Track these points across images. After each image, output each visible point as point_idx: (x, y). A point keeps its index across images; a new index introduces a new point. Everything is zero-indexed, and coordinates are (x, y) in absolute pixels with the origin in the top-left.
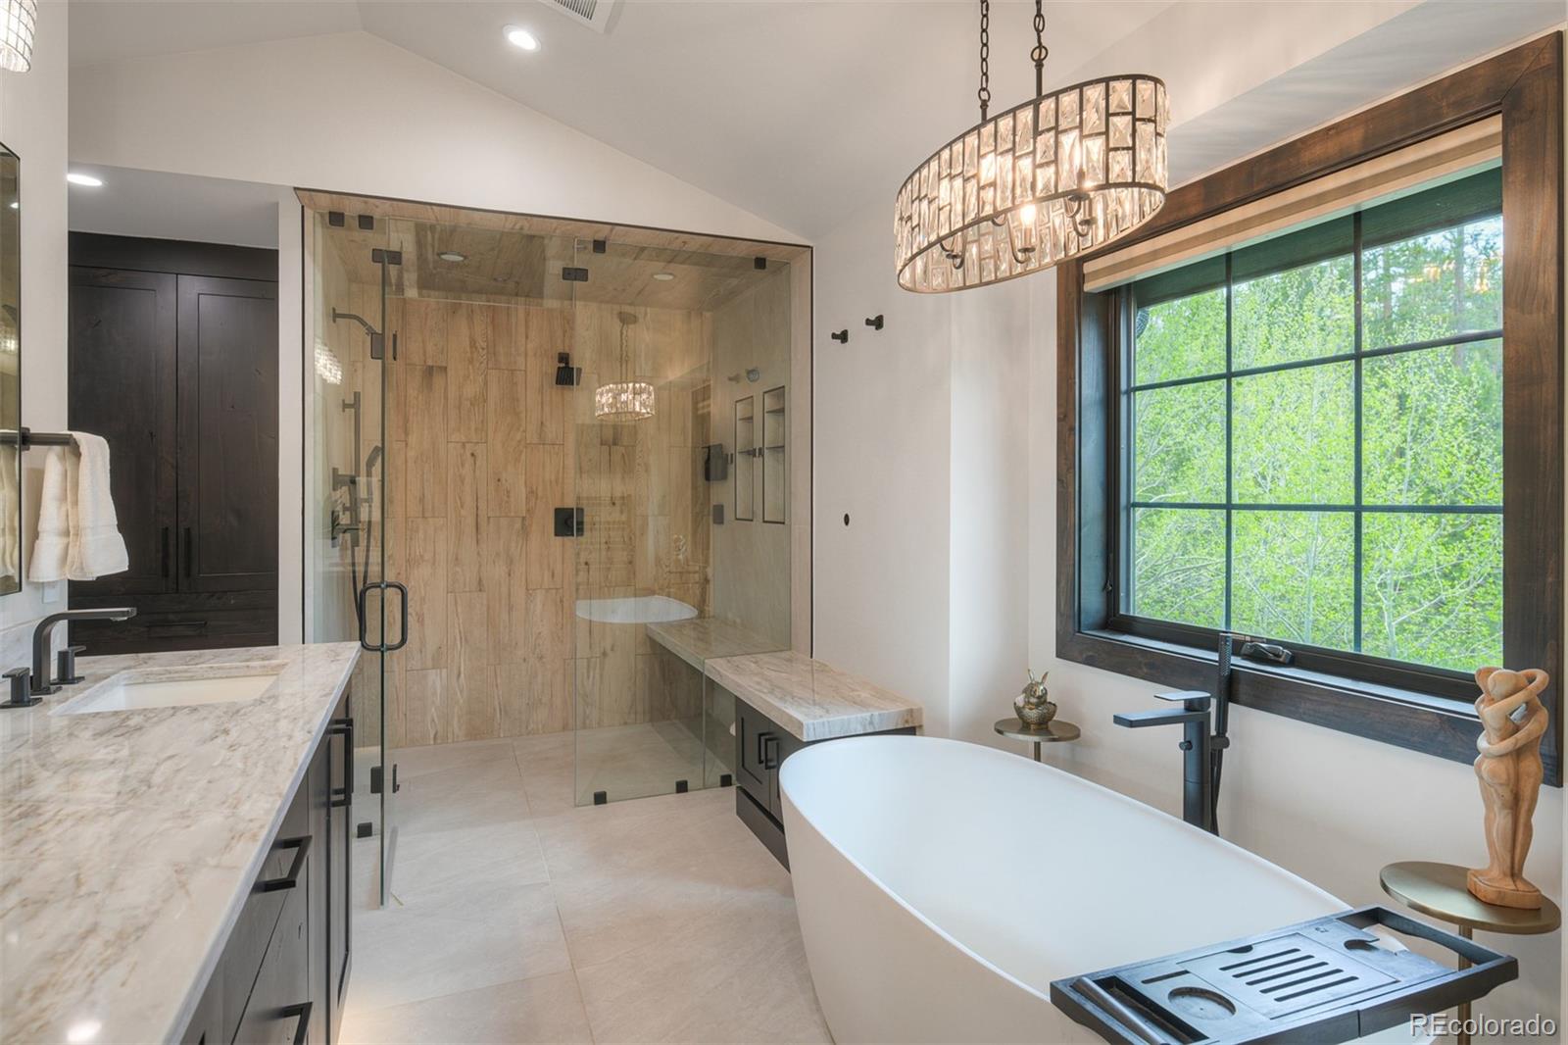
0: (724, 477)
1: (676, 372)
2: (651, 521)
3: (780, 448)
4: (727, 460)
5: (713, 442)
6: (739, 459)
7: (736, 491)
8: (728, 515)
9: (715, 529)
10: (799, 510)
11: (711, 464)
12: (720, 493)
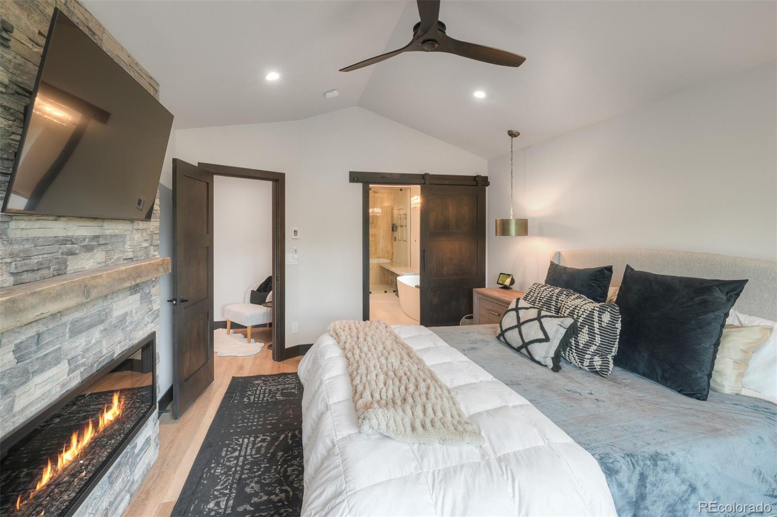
0: (396, 231)
1: (386, 204)
2: (380, 241)
3: (406, 226)
4: (397, 227)
5: (394, 223)
6: (399, 227)
7: (398, 234)
8: (397, 239)
9: (394, 242)
10: (409, 238)
11: (394, 228)
12: (396, 234)
